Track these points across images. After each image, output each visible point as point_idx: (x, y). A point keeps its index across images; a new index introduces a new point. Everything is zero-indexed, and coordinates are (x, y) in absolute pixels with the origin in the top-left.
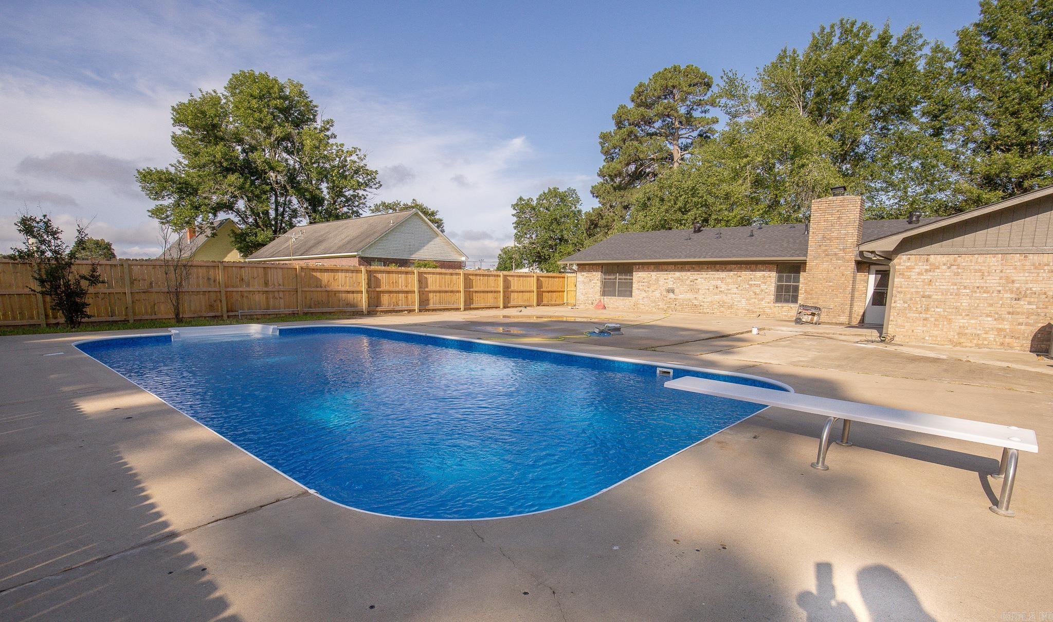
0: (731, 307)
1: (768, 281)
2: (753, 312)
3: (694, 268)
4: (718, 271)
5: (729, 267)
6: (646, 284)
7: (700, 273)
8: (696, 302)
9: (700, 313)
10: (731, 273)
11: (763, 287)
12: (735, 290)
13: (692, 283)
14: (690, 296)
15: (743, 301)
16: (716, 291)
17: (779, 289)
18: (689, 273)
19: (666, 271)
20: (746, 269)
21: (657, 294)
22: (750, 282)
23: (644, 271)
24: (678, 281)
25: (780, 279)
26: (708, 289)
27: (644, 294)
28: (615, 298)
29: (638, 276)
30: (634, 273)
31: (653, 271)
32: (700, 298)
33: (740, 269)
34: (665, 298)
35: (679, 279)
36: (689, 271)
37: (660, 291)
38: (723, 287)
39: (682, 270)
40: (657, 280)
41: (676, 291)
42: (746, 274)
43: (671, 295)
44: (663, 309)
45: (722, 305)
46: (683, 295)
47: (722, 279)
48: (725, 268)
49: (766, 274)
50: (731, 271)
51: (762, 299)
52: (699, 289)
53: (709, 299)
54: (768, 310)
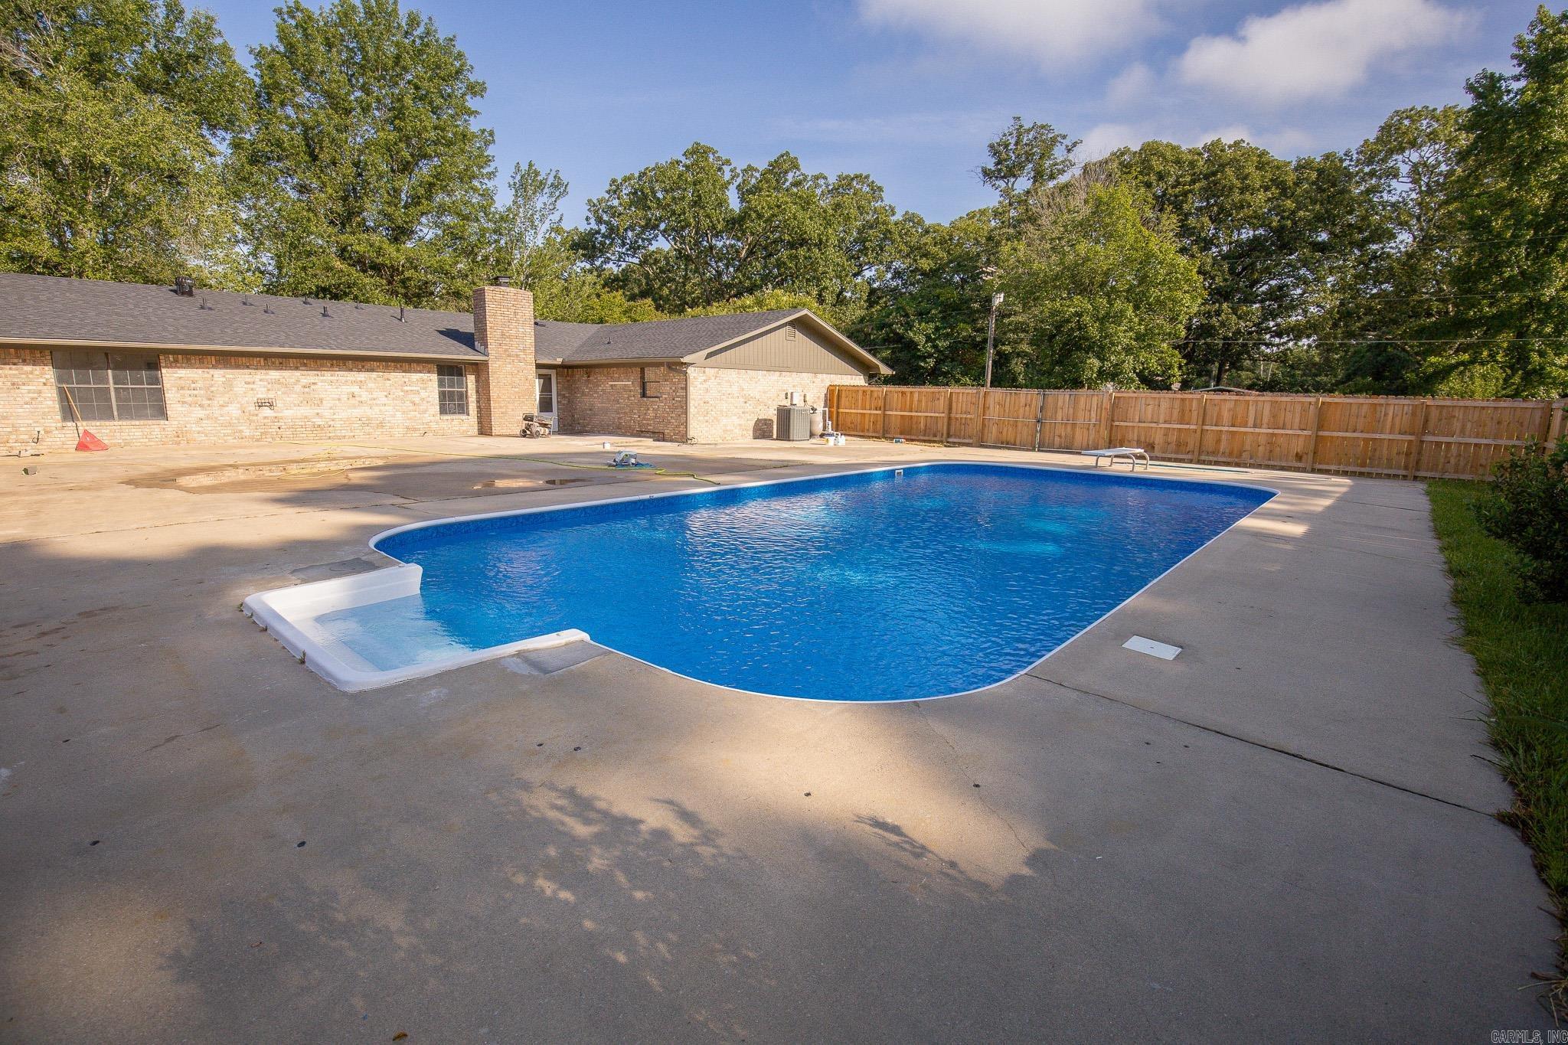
0: (381, 425)
1: (427, 386)
2: (415, 430)
3: (305, 365)
4: (351, 370)
5: (368, 365)
6: (202, 392)
7: (319, 373)
8: (318, 421)
9: (330, 438)
10: (374, 375)
11: (424, 394)
12: (384, 400)
13: (307, 390)
14: (306, 411)
15: (399, 414)
16: (352, 401)
17: (443, 396)
18: (297, 373)
19: (248, 367)
20: (395, 369)
21: (234, 410)
22: (406, 388)
23: (191, 366)
24: (276, 386)
25: (441, 384)
26: (339, 400)
27: (200, 413)
28: (112, 423)
29: (172, 377)
30: (164, 371)
31: (214, 367)
32: (327, 413)
33: (386, 369)
34: (255, 418)
35: (278, 382)
36: (297, 368)
37: (239, 405)
38: (365, 396)
39: (281, 367)
40: (229, 385)
41: (279, 404)
42: (397, 377)
43: (266, 412)
44: (252, 437)
45: (366, 422)
46: (290, 409)
47: (361, 384)
48: (363, 367)
49: (425, 376)
50: (372, 370)
51: (425, 412)
52: (321, 400)
53: (344, 415)
54: (434, 426)
